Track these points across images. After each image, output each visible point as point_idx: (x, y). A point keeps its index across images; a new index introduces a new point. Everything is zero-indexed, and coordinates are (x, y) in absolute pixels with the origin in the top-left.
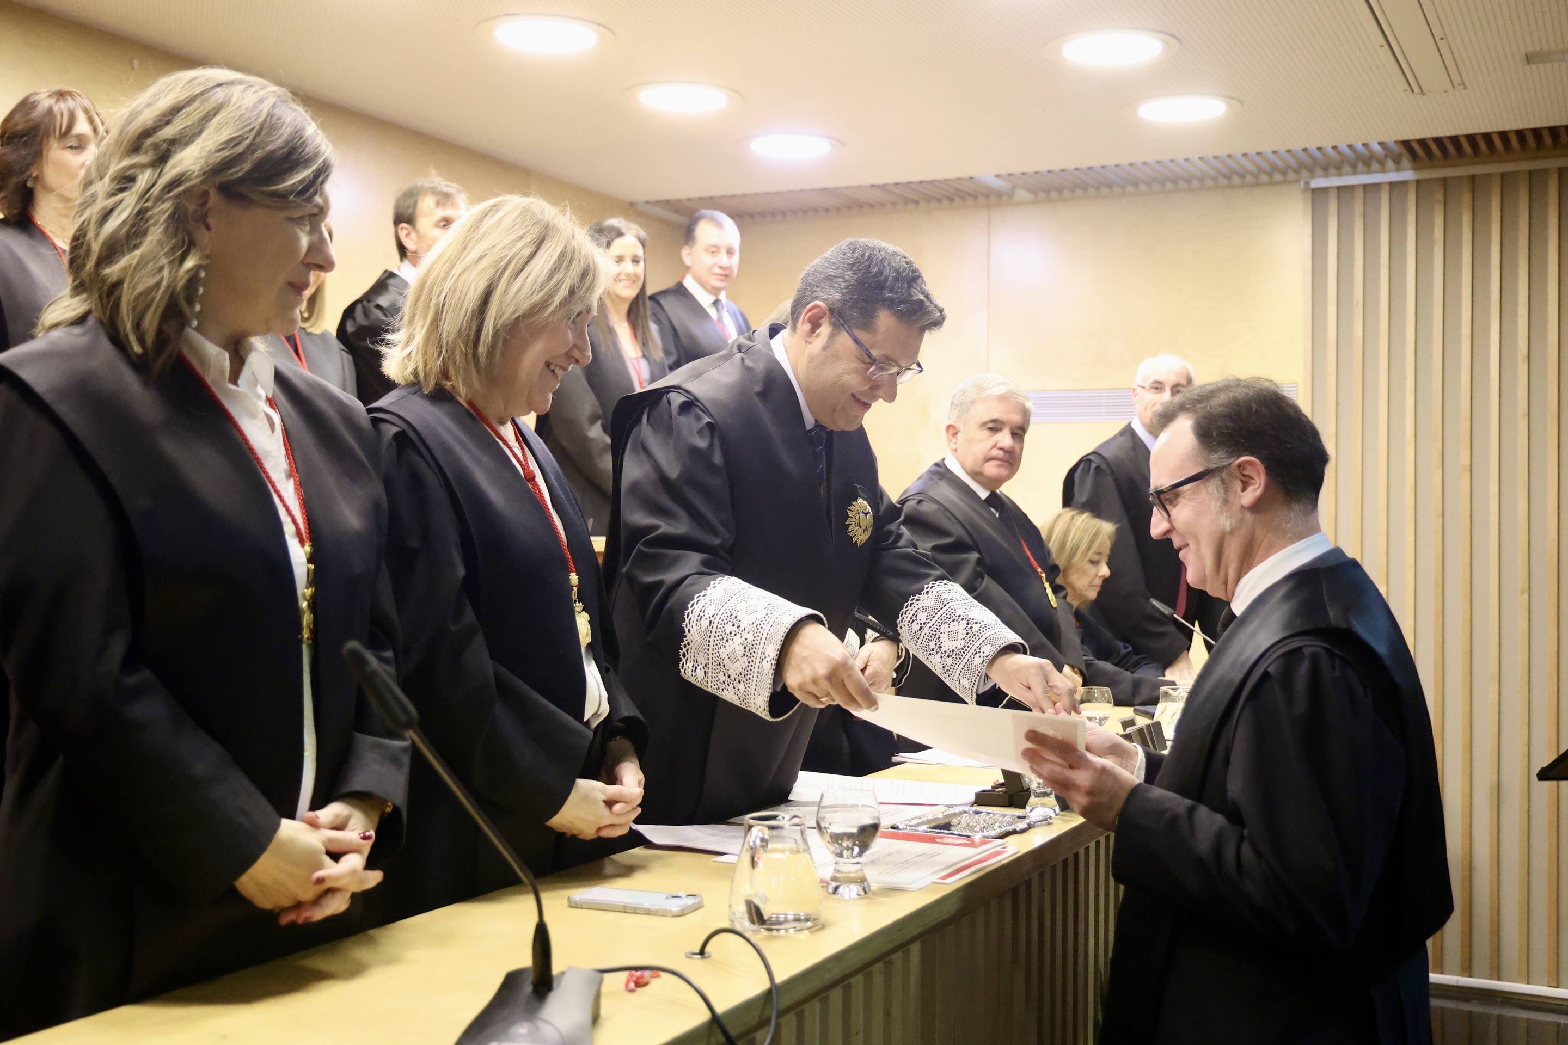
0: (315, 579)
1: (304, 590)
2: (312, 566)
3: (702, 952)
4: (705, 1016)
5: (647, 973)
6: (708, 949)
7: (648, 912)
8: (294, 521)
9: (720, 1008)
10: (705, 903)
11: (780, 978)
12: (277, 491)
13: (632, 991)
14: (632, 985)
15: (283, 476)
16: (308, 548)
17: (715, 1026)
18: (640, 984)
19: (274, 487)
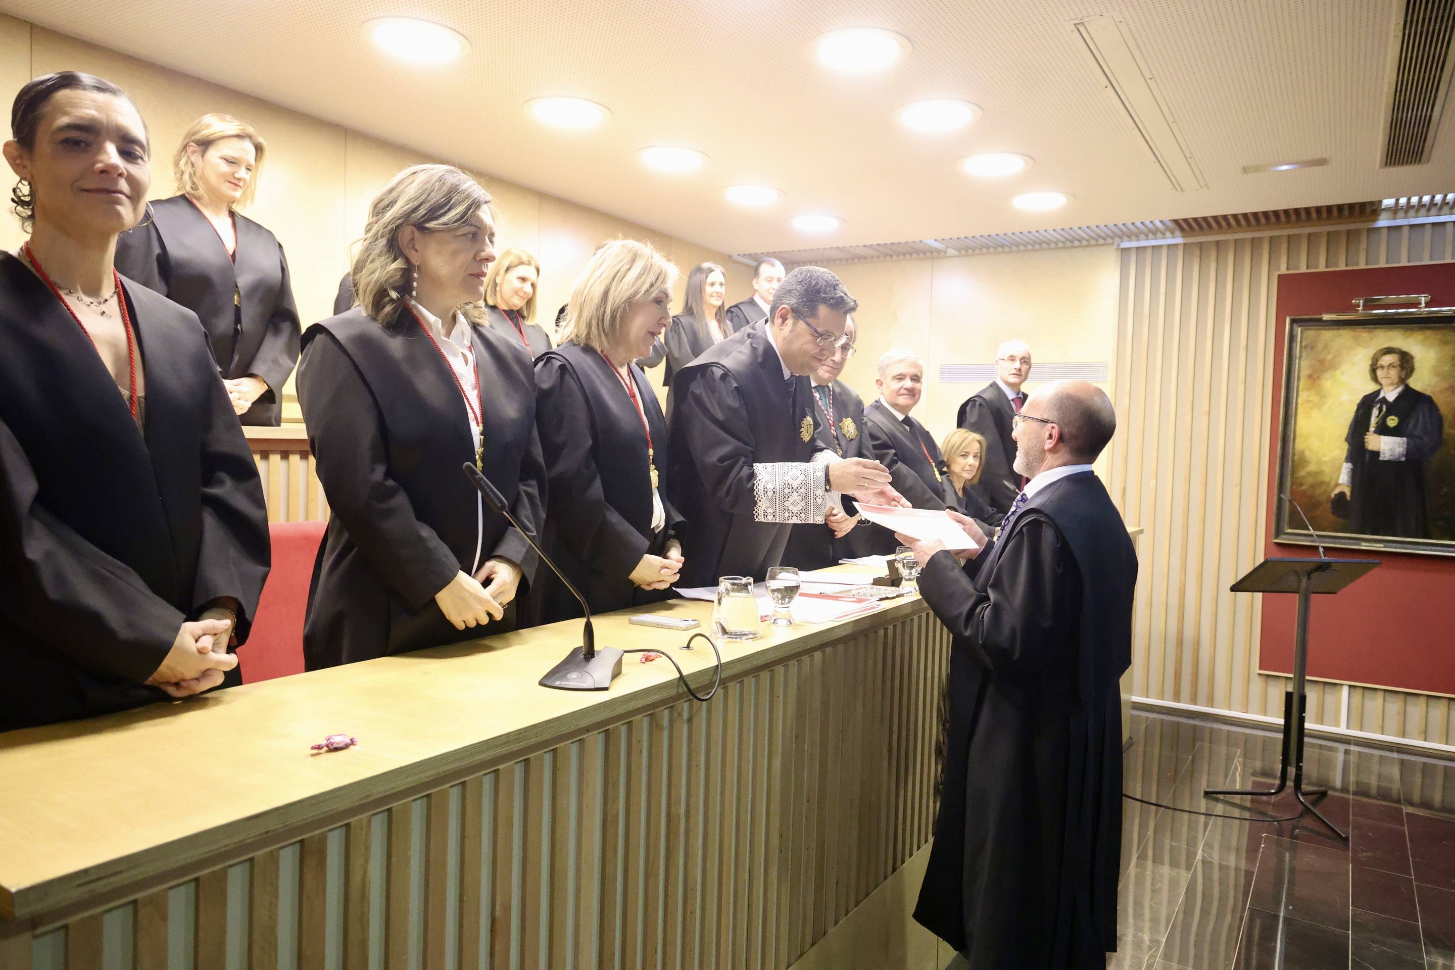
0: (485, 444)
1: (478, 449)
2: (482, 437)
3: (688, 647)
4: (678, 675)
5: (654, 654)
6: (691, 645)
7: (670, 628)
8: (474, 412)
10: (702, 624)
11: (724, 660)
12: (466, 396)
13: (644, 663)
14: (644, 660)
15: (470, 388)
16: (481, 428)
17: (682, 683)
18: (647, 659)
19: (464, 393)
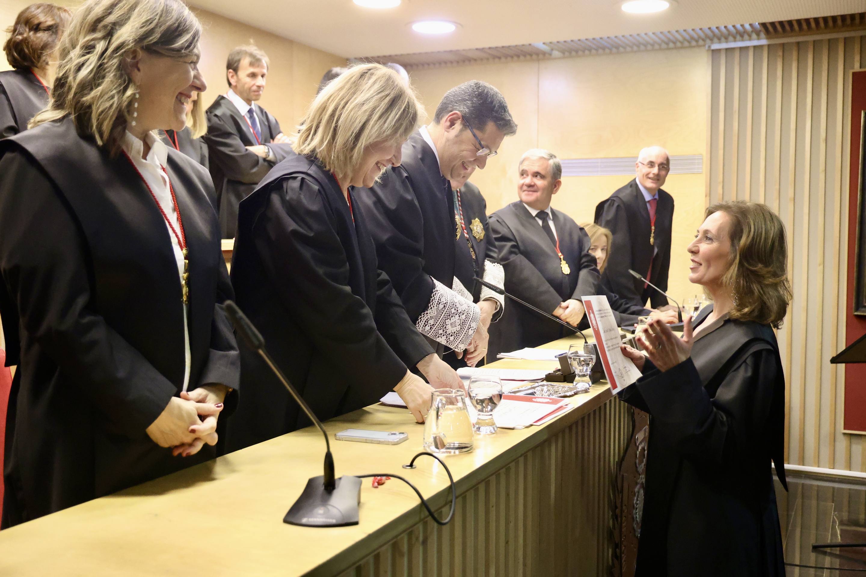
0: (189, 269)
1: (183, 275)
2: (187, 261)
3: (411, 465)
4: (418, 501)
5: (384, 478)
6: (415, 463)
7: (379, 442)
8: (177, 236)
9: (426, 497)
10: (409, 437)
11: (456, 479)
12: (168, 220)
13: (376, 487)
14: (376, 484)
15: (171, 211)
16: (184, 251)
17: (423, 507)
18: (380, 483)
19: (166, 217)
